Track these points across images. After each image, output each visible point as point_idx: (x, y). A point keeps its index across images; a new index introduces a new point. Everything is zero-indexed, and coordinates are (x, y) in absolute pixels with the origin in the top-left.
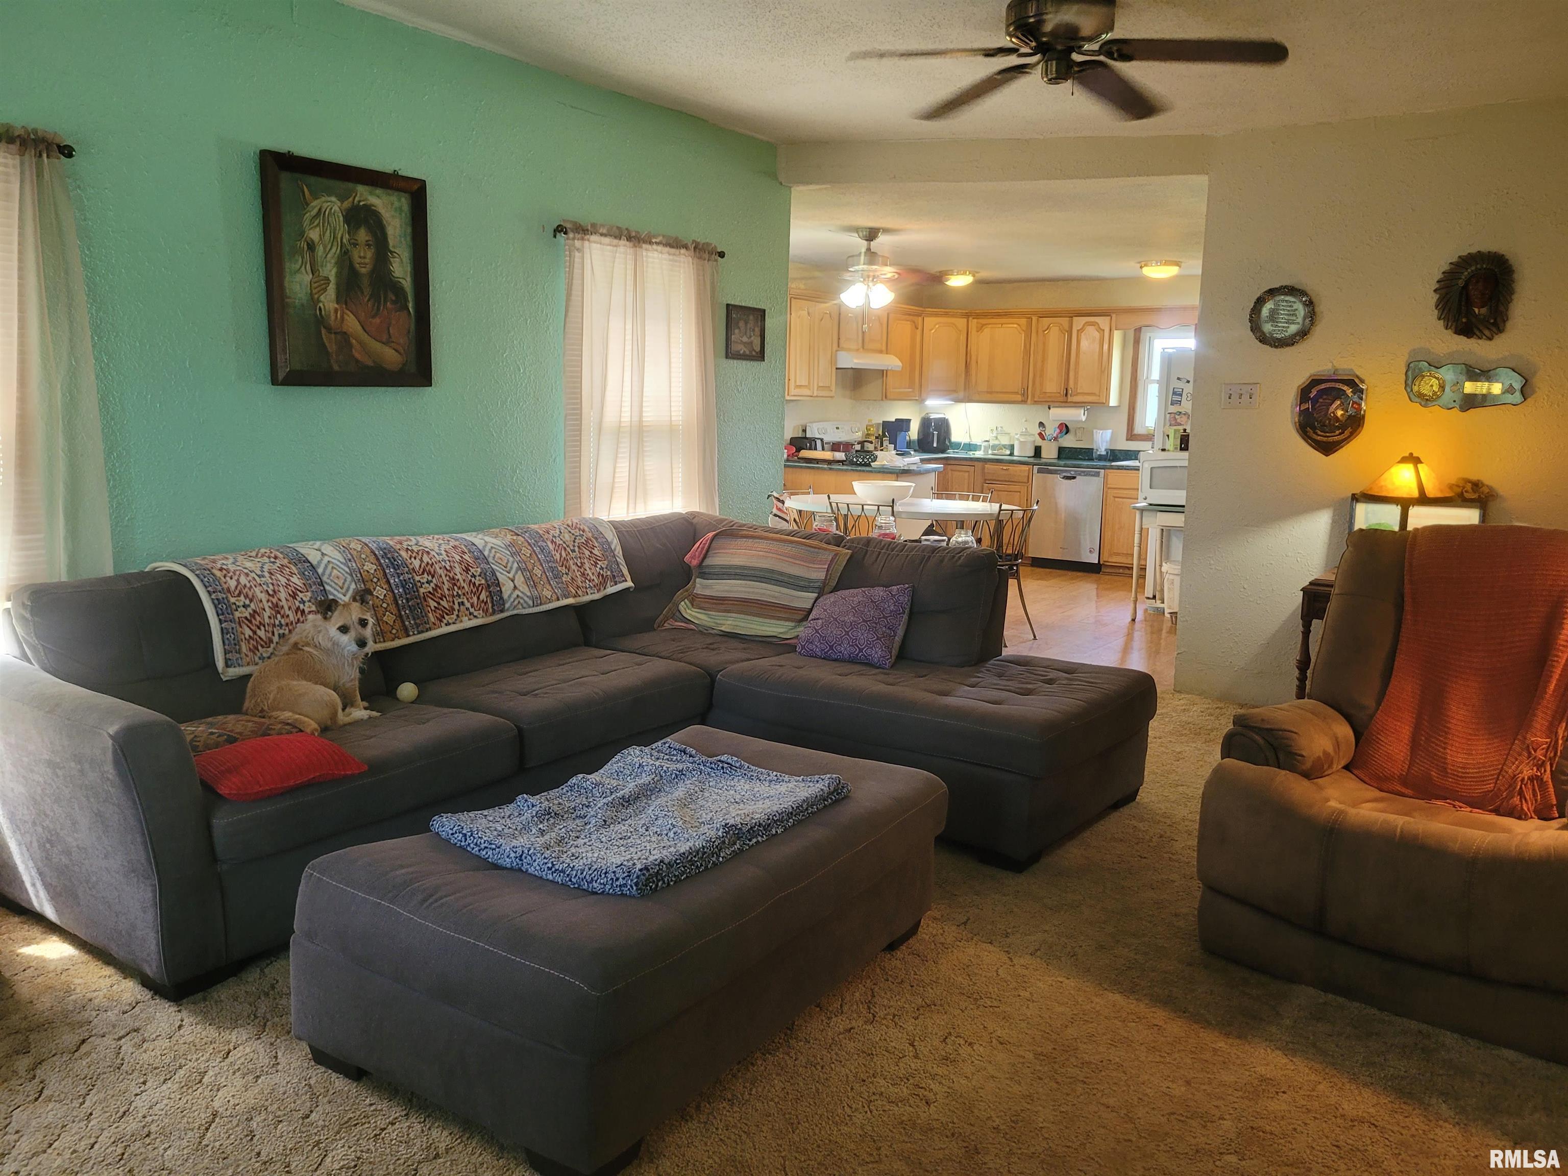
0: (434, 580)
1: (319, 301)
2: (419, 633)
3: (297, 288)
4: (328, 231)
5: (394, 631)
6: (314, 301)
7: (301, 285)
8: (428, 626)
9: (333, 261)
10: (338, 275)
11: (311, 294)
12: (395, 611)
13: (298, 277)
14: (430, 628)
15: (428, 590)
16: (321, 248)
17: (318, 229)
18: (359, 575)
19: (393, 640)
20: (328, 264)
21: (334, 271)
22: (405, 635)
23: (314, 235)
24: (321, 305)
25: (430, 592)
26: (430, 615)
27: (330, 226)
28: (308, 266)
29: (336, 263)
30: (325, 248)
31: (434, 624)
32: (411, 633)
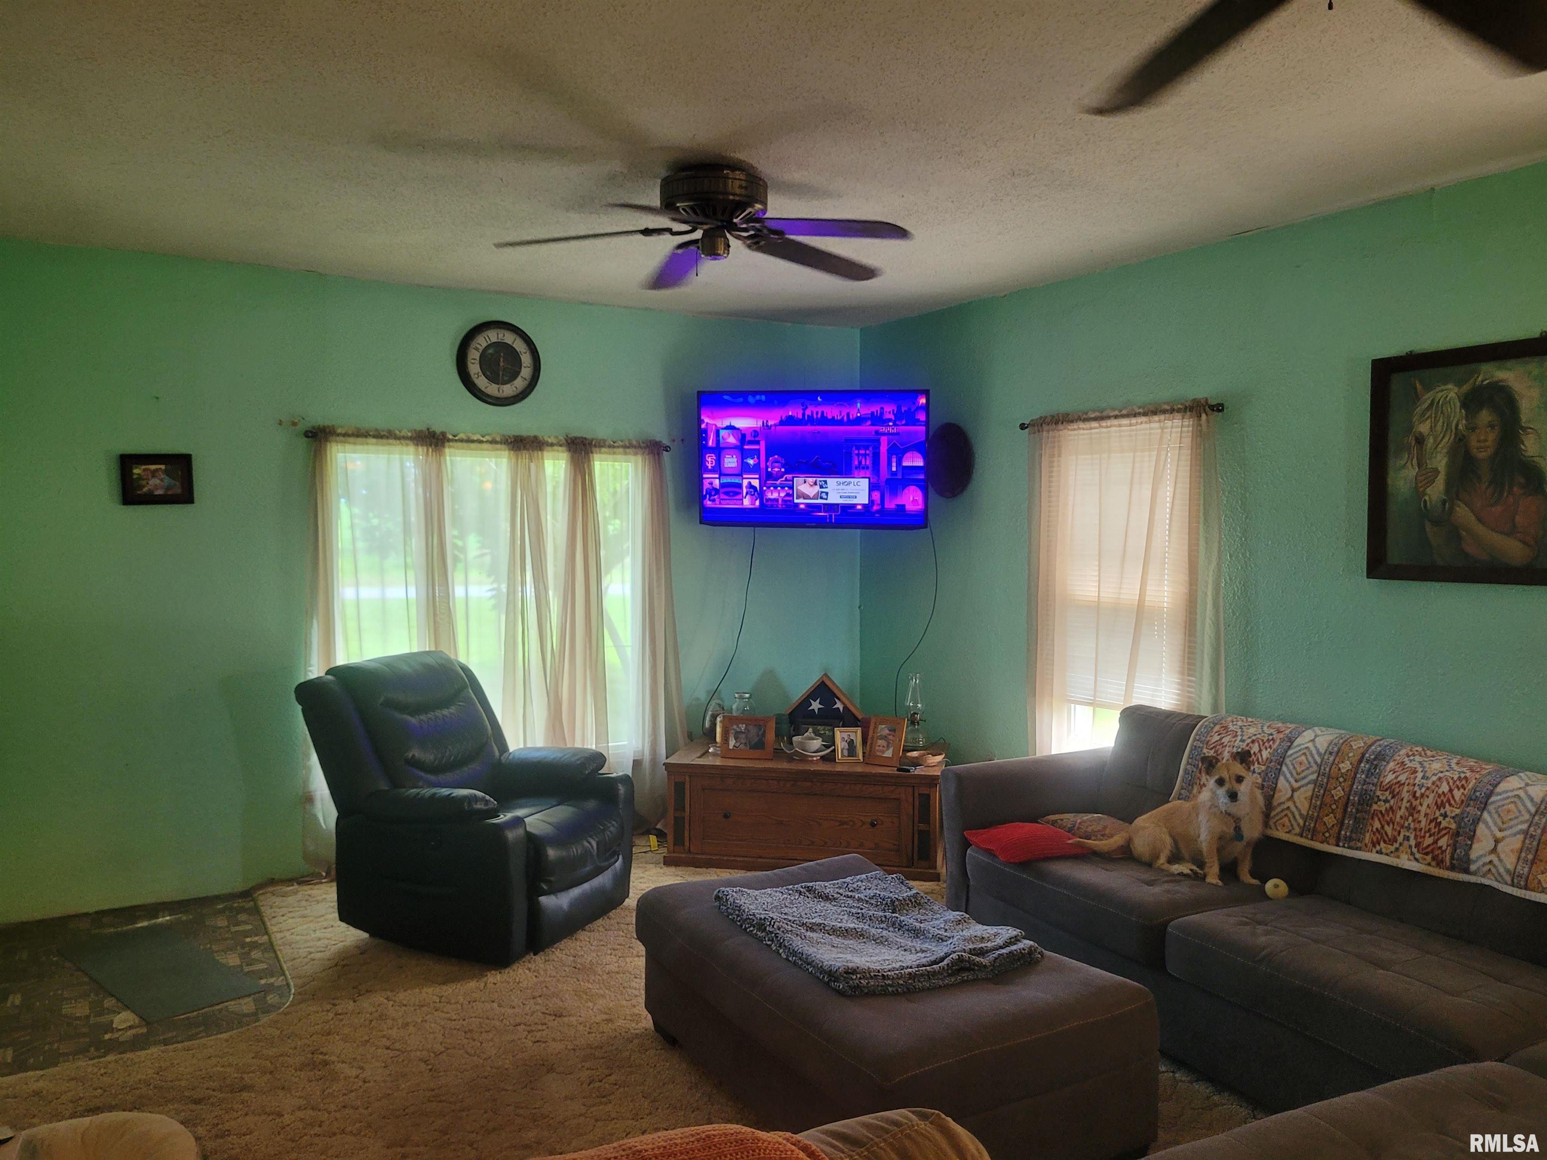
0: (1392, 802)
1: (1424, 494)
2: (1350, 848)
3: (1401, 483)
4: (1441, 421)
5: (1327, 835)
6: (1418, 493)
7: (1405, 480)
8: (1359, 844)
9: (1445, 451)
10: (1450, 466)
11: (1416, 488)
12: (1339, 816)
13: (1404, 473)
14: (1360, 847)
15: (1381, 809)
16: (1431, 440)
17: (1429, 421)
18: (1327, 770)
19: (1322, 842)
20: (1438, 455)
21: (1444, 462)
22: (1334, 842)
23: (1424, 428)
24: (1427, 498)
25: (1381, 812)
26: (1368, 835)
27: (1444, 414)
28: (1415, 461)
29: (1447, 453)
30: (1435, 441)
31: (1366, 845)
32: (1341, 844)
